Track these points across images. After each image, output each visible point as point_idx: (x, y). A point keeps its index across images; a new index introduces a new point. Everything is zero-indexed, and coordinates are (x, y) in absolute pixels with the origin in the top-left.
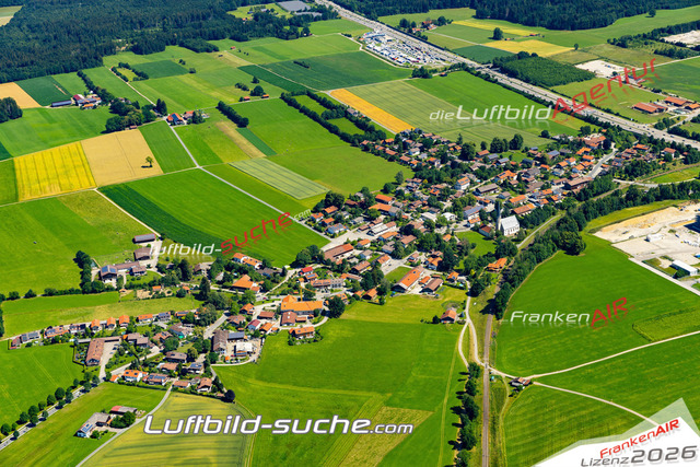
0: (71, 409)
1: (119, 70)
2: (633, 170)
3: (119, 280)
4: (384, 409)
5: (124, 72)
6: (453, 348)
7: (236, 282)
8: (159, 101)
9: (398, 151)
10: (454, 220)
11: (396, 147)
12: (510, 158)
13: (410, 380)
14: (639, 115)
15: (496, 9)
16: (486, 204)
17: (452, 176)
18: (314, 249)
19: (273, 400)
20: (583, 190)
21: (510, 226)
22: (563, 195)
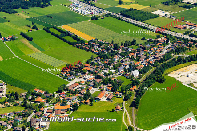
2: (178, 50)
6: (121, 121)
7: (36, 100)
9: (90, 47)
10: (114, 72)
11: (89, 46)
12: (132, 48)
14: (177, 30)
16: (125, 66)
17: (112, 56)
18: (64, 86)
20: (161, 59)
21: (136, 73)
22: (154, 61)
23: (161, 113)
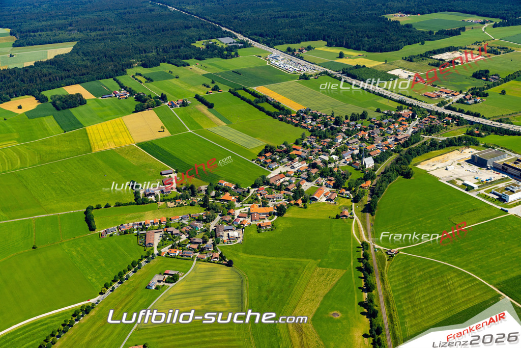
0: (141, 273)
1: (136, 77)
2: (431, 130)
3: (156, 197)
4: (318, 269)
5: (139, 78)
6: (350, 232)
7: (222, 197)
8: (162, 94)
9: (300, 120)
10: (337, 159)
11: (298, 119)
12: (362, 124)
13: (329, 252)
14: (427, 99)
15: (338, 41)
16: (353, 150)
17: (332, 135)
18: (264, 177)
19: (254, 264)
20: (406, 142)
21: (369, 162)
22: (395, 144)
23: (410, 223)
